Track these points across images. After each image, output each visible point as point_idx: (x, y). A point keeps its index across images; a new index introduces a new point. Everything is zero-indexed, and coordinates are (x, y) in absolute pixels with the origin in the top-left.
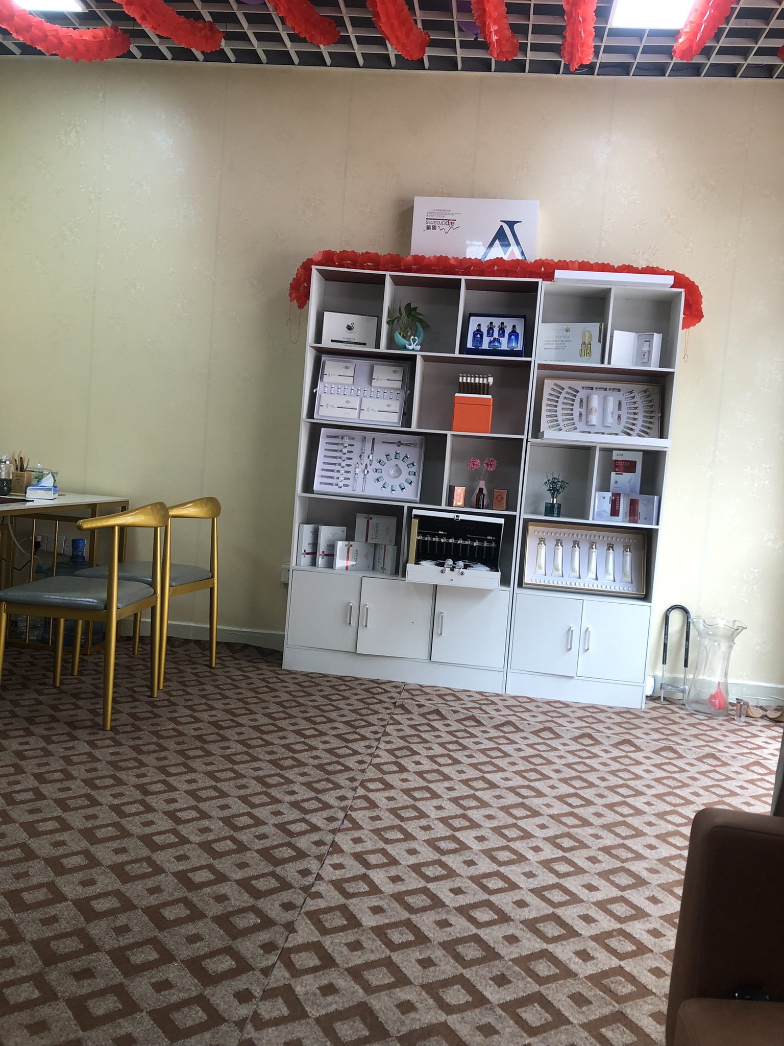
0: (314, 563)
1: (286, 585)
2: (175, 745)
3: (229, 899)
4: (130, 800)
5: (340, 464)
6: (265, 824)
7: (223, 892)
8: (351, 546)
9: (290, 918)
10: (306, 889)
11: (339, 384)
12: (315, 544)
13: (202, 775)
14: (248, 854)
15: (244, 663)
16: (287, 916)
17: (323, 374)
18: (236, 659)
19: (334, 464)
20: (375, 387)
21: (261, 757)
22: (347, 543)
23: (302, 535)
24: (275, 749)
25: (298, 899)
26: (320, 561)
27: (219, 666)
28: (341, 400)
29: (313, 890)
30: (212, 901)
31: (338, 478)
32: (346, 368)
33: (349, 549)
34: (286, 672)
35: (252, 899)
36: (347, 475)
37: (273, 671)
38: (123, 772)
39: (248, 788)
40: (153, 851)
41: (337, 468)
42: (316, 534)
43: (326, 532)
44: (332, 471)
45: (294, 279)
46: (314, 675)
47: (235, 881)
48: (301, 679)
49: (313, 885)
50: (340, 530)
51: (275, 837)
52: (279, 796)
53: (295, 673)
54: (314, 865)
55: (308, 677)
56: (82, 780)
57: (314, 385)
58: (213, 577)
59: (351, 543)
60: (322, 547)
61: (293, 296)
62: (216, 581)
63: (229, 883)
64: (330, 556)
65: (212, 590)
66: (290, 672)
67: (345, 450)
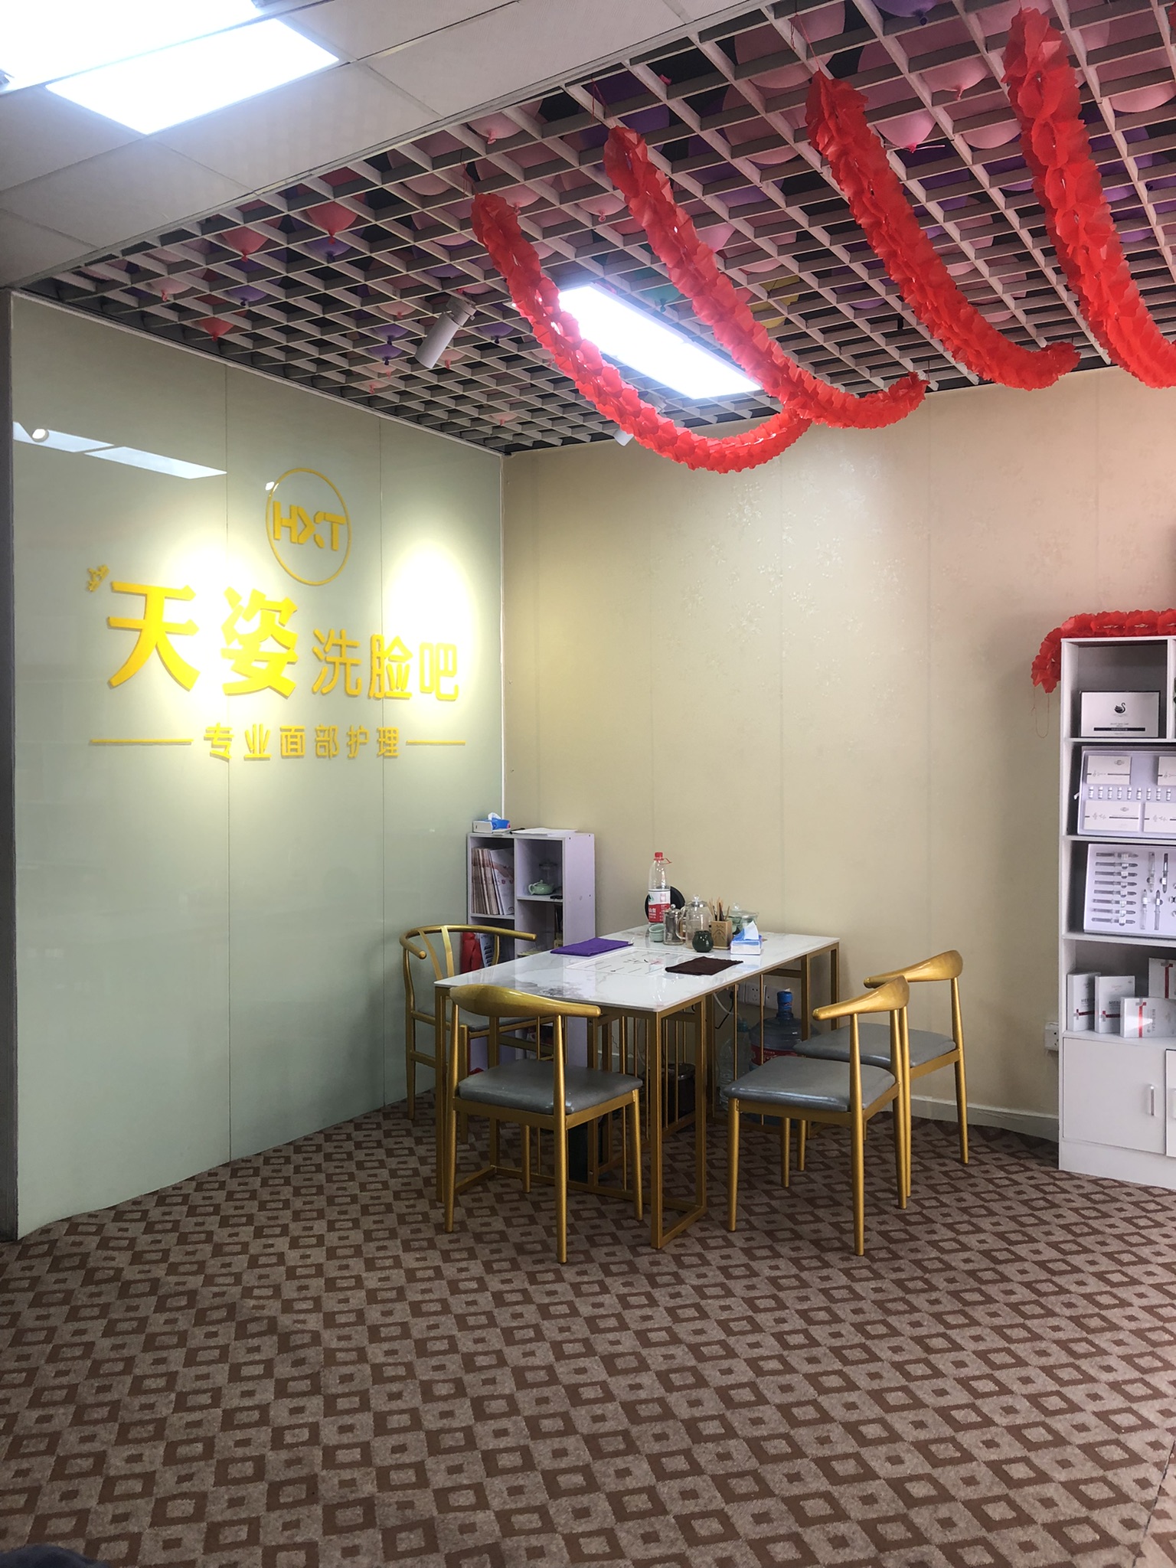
0: (1091, 1026)
1: (1054, 1053)
2: (945, 1283)
3: (1057, 1505)
4: (912, 1358)
5: (1119, 893)
6: (1082, 1410)
7: (1049, 1495)
8: (1145, 1004)
9: (1134, 1540)
10: (1149, 1505)
11: (1109, 785)
12: (1091, 1000)
13: (989, 1330)
14: (1069, 1449)
15: (1006, 1160)
16: (1131, 1536)
17: (1086, 774)
18: (993, 1151)
19: (1111, 892)
20: (1162, 786)
21: (1057, 1310)
22: (1138, 1000)
23: (1072, 989)
24: (1073, 1301)
25: (1142, 1517)
26: (1101, 1023)
27: (973, 1162)
28: (1115, 808)
29: (1158, 1507)
30: (1038, 1504)
31: (1118, 912)
32: (1118, 763)
33: (1141, 1008)
34: (1064, 1176)
35: (1084, 1509)
36: (1130, 908)
37: (1047, 1173)
38: (893, 1317)
39: (1050, 1355)
40: (956, 1431)
41: (1117, 897)
42: (1091, 986)
43: (1107, 986)
44: (1108, 902)
45: (1037, 657)
46: (1105, 1183)
47: (1061, 1483)
48: (1089, 1188)
49: (1156, 1501)
50: (1126, 982)
51: (1097, 1430)
52: (1092, 1372)
53: (1079, 1179)
54: (1154, 1475)
55: (1098, 1184)
56: (852, 1324)
57: (1074, 788)
58: (957, 1047)
59: (1145, 1000)
60: (1102, 1006)
61: (1038, 679)
62: (961, 1053)
63: (1054, 1484)
64: (1115, 1016)
65: (957, 1064)
66: (1071, 1176)
67: (1125, 873)
